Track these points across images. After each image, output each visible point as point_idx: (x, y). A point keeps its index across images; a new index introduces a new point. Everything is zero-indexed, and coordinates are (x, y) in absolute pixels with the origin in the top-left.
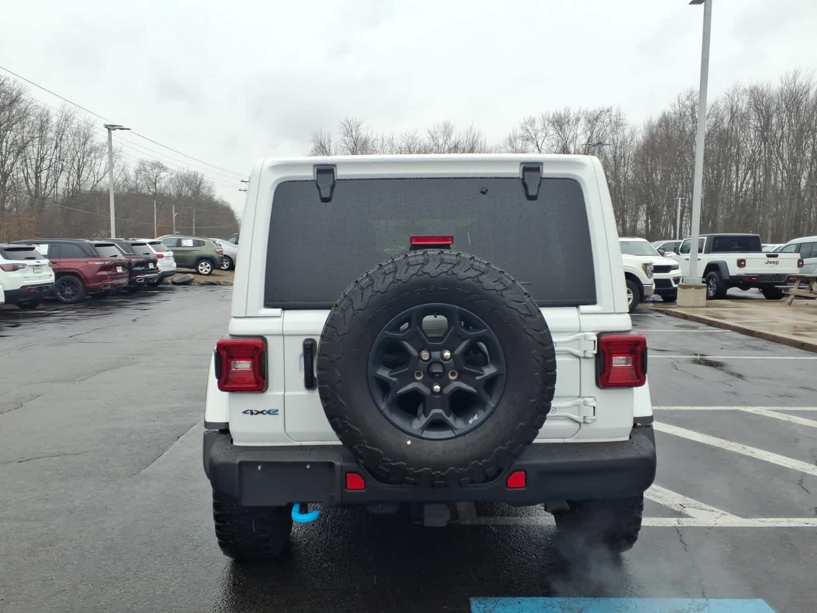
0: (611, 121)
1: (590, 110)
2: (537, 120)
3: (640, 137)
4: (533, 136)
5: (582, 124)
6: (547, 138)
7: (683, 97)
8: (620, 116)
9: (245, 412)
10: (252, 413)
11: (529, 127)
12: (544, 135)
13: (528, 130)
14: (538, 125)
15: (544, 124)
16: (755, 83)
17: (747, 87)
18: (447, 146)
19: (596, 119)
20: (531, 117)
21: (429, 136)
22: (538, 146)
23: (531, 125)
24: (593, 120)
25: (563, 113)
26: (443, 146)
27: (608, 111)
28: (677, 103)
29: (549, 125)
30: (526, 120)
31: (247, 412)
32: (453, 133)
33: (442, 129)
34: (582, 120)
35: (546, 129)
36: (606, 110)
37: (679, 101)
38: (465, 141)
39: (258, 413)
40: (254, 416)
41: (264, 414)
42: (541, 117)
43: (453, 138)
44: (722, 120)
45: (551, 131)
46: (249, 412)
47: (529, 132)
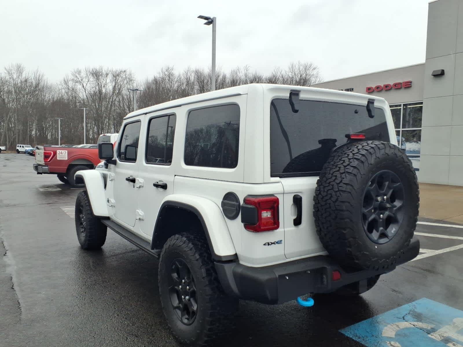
0: (126, 77)
1: (114, 70)
2: (82, 71)
3: (142, 88)
4: (81, 81)
5: (110, 77)
6: (89, 83)
7: (164, 70)
8: (131, 75)
9: (265, 245)
10: (269, 244)
11: (77, 75)
12: (87, 80)
13: (76, 76)
14: (83, 74)
15: (87, 74)
16: (198, 68)
17: (194, 69)
18: (19, 80)
19: (118, 75)
20: (78, 69)
21: (6, 72)
22: (83, 86)
23: (79, 74)
24: (116, 76)
25: (98, 69)
26: (17, 79)
27: (125, 71)
28: (161, 72)
29: (90, 75)
30: (75, 70)
31: (266, 244)
32: (24, 72)
33: (15, 68)
34: (110, 74)
35: (88, 77)
36: (123, 71)
37: (162, 72)
38: (32, 78)
39: (272, 243)
40: (269, 246)
41: (275, 244)
42: (85, 70)
43: (24, 75)
44: (183, 84)
45: (92, 79)
46: (267, 244)
47: (77, 78)
